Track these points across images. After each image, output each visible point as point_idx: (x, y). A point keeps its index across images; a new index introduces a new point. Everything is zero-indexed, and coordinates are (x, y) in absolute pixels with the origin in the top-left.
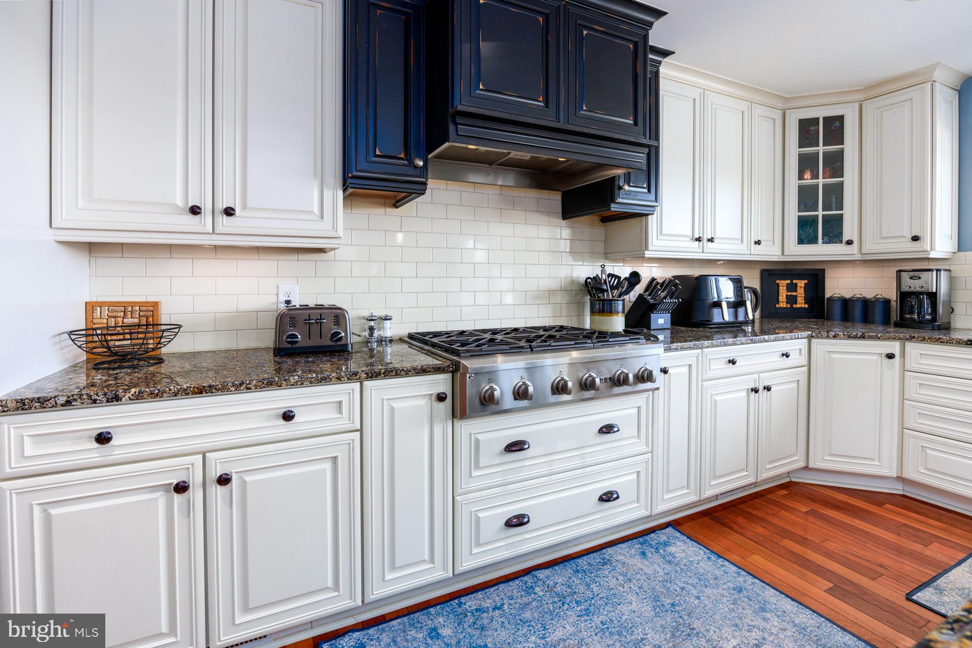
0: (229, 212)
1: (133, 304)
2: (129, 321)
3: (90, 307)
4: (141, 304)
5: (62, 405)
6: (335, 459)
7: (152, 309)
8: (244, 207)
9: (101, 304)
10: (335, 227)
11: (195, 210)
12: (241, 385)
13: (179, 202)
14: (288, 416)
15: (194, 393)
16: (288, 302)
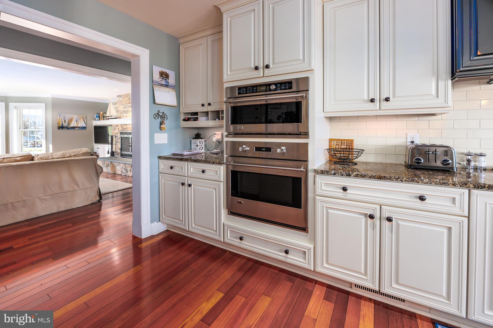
0: (387, 100)
1: (344, 140)
2: (343, 147)
3: (331, 140)
4: (347, 140)
5: (333, 174)
6: (450, 229)
7: (351, 142)
8: (394, 96)
9: (334, 140)
10: (446, 100)
11: (372, 101)
12: (398, 178)
13: (366, 98)
14: (422, 198)
15: (377, 178)
16: (412, 142)
